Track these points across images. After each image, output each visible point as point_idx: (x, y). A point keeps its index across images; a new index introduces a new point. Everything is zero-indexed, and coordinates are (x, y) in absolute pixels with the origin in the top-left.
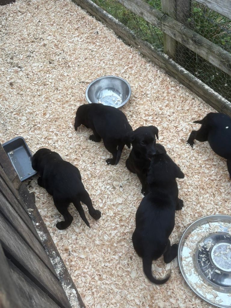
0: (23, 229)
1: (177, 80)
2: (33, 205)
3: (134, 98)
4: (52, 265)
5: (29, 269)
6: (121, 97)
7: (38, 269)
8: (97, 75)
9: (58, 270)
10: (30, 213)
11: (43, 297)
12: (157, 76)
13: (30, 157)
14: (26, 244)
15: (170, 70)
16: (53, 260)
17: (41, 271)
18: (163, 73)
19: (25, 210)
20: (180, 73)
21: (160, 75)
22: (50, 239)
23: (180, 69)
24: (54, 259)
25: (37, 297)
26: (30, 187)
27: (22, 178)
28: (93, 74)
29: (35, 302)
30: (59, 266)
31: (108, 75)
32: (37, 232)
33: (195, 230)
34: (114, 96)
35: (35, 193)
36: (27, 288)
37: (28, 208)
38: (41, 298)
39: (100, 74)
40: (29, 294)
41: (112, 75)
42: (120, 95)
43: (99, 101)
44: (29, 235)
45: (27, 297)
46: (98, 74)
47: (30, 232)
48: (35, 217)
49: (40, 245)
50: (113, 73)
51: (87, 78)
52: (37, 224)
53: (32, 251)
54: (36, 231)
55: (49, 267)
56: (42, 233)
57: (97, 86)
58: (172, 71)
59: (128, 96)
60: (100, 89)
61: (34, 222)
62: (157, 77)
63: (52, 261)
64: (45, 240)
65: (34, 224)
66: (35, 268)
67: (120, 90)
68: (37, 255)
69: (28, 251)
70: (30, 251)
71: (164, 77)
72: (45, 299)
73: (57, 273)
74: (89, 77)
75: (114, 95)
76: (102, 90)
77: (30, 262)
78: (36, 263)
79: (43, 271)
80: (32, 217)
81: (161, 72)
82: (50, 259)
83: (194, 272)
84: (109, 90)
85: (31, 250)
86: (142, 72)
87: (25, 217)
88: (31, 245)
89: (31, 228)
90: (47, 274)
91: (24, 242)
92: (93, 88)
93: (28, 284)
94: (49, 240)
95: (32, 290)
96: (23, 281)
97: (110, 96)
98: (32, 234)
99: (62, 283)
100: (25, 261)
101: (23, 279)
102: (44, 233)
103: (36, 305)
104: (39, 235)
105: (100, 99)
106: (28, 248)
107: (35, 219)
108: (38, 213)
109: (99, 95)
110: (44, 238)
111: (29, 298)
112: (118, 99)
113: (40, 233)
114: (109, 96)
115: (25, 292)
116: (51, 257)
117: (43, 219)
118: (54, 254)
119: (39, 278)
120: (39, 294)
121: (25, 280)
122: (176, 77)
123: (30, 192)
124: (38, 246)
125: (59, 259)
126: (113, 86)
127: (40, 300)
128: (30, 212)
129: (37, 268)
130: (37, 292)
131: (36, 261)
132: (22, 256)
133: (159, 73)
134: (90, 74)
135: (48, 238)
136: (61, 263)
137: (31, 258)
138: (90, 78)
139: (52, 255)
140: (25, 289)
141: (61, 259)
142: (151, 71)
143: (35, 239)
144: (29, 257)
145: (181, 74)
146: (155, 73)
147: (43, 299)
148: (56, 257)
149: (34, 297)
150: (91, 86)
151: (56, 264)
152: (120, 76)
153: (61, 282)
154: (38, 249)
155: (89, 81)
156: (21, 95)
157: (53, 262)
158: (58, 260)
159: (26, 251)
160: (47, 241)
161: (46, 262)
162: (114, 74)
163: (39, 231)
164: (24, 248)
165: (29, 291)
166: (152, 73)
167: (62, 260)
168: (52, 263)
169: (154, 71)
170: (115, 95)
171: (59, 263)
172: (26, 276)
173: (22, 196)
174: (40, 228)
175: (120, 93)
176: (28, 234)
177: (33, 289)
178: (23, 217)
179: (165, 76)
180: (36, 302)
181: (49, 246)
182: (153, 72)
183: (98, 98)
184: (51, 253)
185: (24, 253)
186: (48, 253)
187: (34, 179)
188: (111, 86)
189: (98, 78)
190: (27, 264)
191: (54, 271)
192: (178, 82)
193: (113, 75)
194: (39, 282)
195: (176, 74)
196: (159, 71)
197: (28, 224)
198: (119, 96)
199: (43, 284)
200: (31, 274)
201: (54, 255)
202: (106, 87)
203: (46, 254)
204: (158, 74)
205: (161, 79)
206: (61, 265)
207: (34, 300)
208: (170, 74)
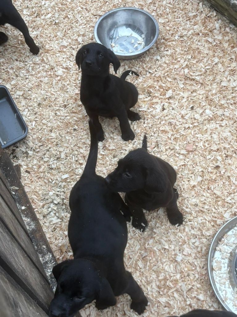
0: (5, 212)
1: (226, 18)
2: (18, 181)
3: (163, 41)
4: (41, 263)
5: (13, 266)
6: (143, 39)
7: (24, 268)
8: (112, 5)
9: (49, 271)
10: (14, 193)
11: (31, 306)
12: (198, 11)
13: (15, 114)
14: (9, 233)
15: (218, 3)
16: (42, 257)
17: (28, 270)
18: (208, 7)
19: (8, 188)
20: (232, 8)
21: (202, 10)
22: (39, 228)
23: (233, 2)
24: (44, 255)
25: (24, 305)
26: (14, 157)
27: (5, 142)
28: (107, 3)
29: (21, 310)
30: (50, 265)
31: (129, 6)
32: (22, 219)
33: (233, 230)
34: (133, 37)
35: (21, 166)
36: (11, 292)
37: (11, 186)
38: (29, 305)
39: (118, 4)
40: (13, 299)
41: (134, 5)
42: (142, 35)
43: (111, 43)
44: (12, 222)
45: (11, 303)
46: (115, 3)
47: (14, 217)
48: (19, 198)
49: (27, 236)
50: (136, 3)
51: (98, 9)
52: (23, 208)
53: (17, 244)
54: (21, 217)
55: (38, 266)
56: (29, 220)
57: (110, 21)
58: (221, 6)
59: (154, 37)
60: (115, 25)
61: (19, 204)
62: (199, 13)
63: (41, 259)
64: (33, 230)
65: (19, 208)
66: (20, 267)
67: (144, 28)
68: (22, 248)
69: (11, 242)
70: (14, 242)
71: (208, 13)
72: (33, 308)
73: (47, 275)
74: (101, 7)
75: (132, 35)
76: (117, 27)
77: (14, 258)
78: (22, 260)
79: (30, 271)
80: (16, 197)
81: (204, 5)
82: (38, 256)
83: (229, 286)
84: (127, 28)
85: (16, 242)
86: (177, 3)
87: (7, 197)
88: (15, 235)
89: (15, 213)
90: (35, 275)
91: (7, 230)
92: (105, 24)
93: (12, 287)
94: (39, 231)
95: (17, 295)
96: (6, 282)
97: (128, 36)
98: (16, 220)
99: (54, 288)
100: (9, 257)
101: (6, 279)
102: (32, 220)
103: (23, 315)
104: (25, 223)
105: (113, 40)
106: (12, 239)
107: (20, 201)
108: (24, 194)
109: (113, 34)
110: (31, 227)
111: (14, 306)
112: (139, 41)
113: (26, 220)
114: (126, 36)
115: (9, 297)
116: (40, 253)
117: (31, 202)
118: (44, 248)
119: (26, 280)
120: (25, 301)
121: (9, 281)
122: (226, 14)
123: (14, 165)
124: (23, 238)
125: (51, 256)
126: (134, 22)
127: (28, 309)
128: (13, 191)
129: (23, 266)
130: (23, 298)
131: (22, 257)
132: (5, 249)
133: (202, 7)
134: (103, 4)
135: (37, 228)
136: (53, 262)
137: (16, 252)
138: (102, 10)
139: (41, 250)
140: (9, 293)
141: (53, 256)
142: (191, 3)
143: (20, 228)
144: (14, 252)
145: (233, 10)
146: (196, 7)
147: (31, 308)
148: (47, 253)
149: (20, 304)
150: (102, 20)
151: (46, 262)
152: (145, 9)
153: (52, 287)
154: (24, 241)
155: (102, 13)
156: (5, 29)
157: (43, 260)
158: (49, 258)
159: (10, 243)
160: (36, 231)
161: (34, 259)
162: (138, 5)
163: (25, 217)
164: (7, 239)
165: (13, 296)
166: (191, 7)
167: (55, 257)
168: (41, 261)
169: (195, 3)
170: (135, 35)
171: (51, 261)
172: (9, 276)
173: (3, 169)
174: (27, 213)
175: (142, 33)
176: (11, 220)
177: (19, 294)
178: (5, 197)
179: (210, 11)
180: (23, 310)
181: (38, 237)
182: (192, 4)
183: (111, 39)
184: (41, 247)
185: (7, 245)
186: (36, 247)
187: (20, 147)
188: (130, 22)
189: (114, 10)
190: (10, 260)
191: (44, 271)
192: (227, 21)
193: (136, 7)
194: (26, 285)
195: (226, 10)
196: (201, 4)
197: (11, 207)
198: (141, 37)
199: (30, 288)
200: (16, 273)
201: (45, 250)
202: (124, 23)
203: (34, 248)
204: (200, 8)
205: (203, 15)
206: (53, 264)
207: (20, 308)
208: (217, 9)
